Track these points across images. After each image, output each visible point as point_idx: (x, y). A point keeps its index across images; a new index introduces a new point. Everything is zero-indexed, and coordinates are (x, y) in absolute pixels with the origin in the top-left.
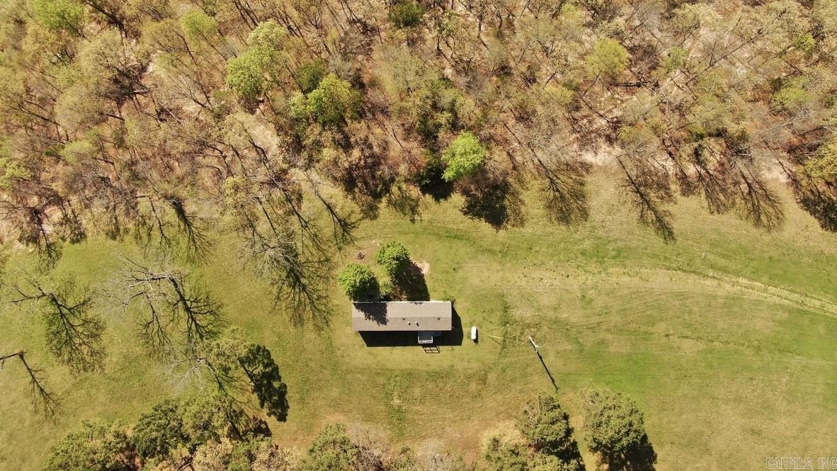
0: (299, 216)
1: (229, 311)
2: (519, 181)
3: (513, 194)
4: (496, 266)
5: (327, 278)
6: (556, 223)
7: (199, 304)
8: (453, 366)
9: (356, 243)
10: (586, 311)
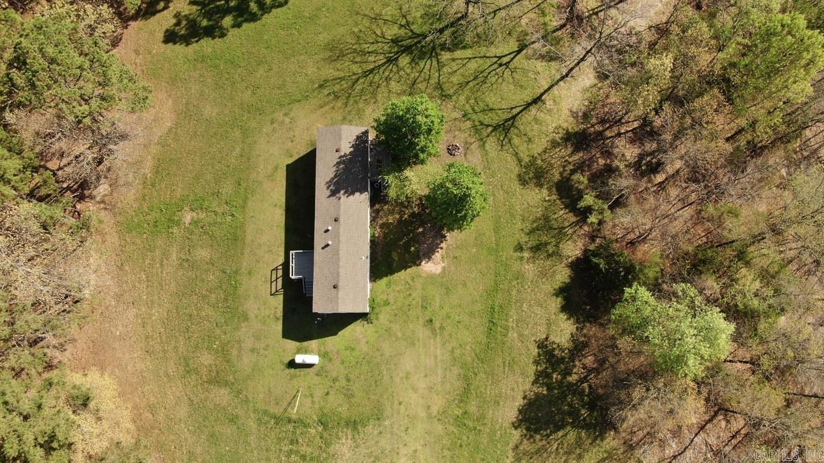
9: (476, 143)
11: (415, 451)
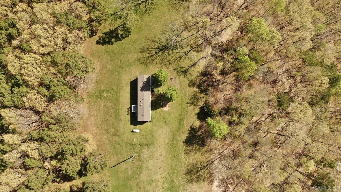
0: (190, 51)
1: (147, 19)
2: (205, 152)
3: (199, 149)
4: (167, 141)
5: (161, 64)
6: (186, 169)
7: (150, 5)
8: (121, 121)
9: (178, 77)
10: (146, 182)
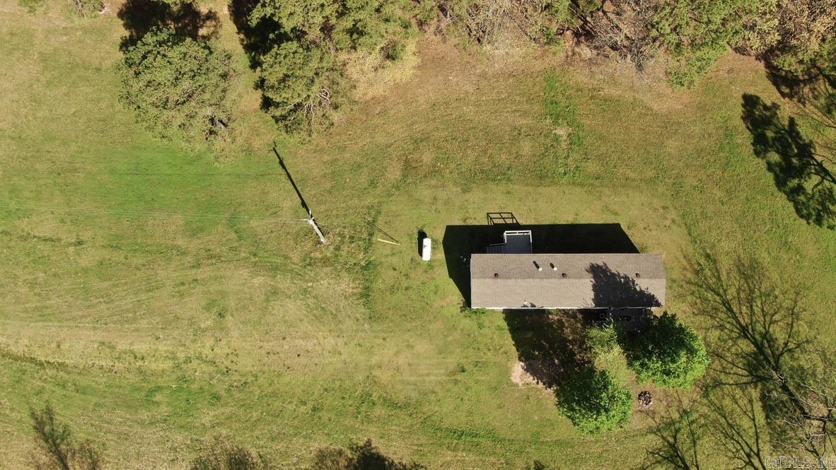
9: (655, 424)
10: (219, 288)
11: (340, 354)
